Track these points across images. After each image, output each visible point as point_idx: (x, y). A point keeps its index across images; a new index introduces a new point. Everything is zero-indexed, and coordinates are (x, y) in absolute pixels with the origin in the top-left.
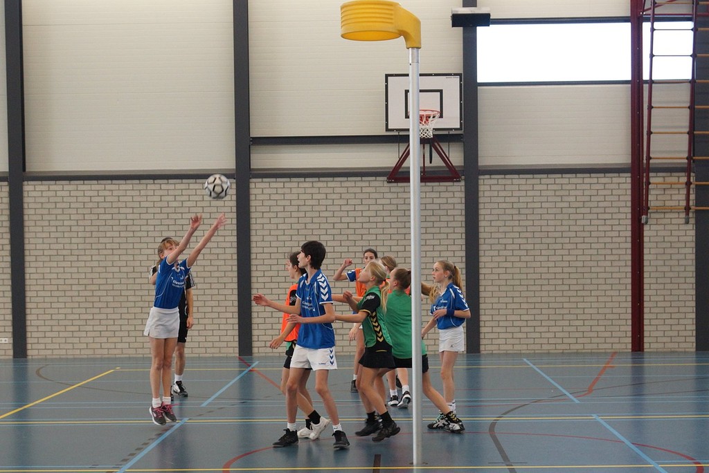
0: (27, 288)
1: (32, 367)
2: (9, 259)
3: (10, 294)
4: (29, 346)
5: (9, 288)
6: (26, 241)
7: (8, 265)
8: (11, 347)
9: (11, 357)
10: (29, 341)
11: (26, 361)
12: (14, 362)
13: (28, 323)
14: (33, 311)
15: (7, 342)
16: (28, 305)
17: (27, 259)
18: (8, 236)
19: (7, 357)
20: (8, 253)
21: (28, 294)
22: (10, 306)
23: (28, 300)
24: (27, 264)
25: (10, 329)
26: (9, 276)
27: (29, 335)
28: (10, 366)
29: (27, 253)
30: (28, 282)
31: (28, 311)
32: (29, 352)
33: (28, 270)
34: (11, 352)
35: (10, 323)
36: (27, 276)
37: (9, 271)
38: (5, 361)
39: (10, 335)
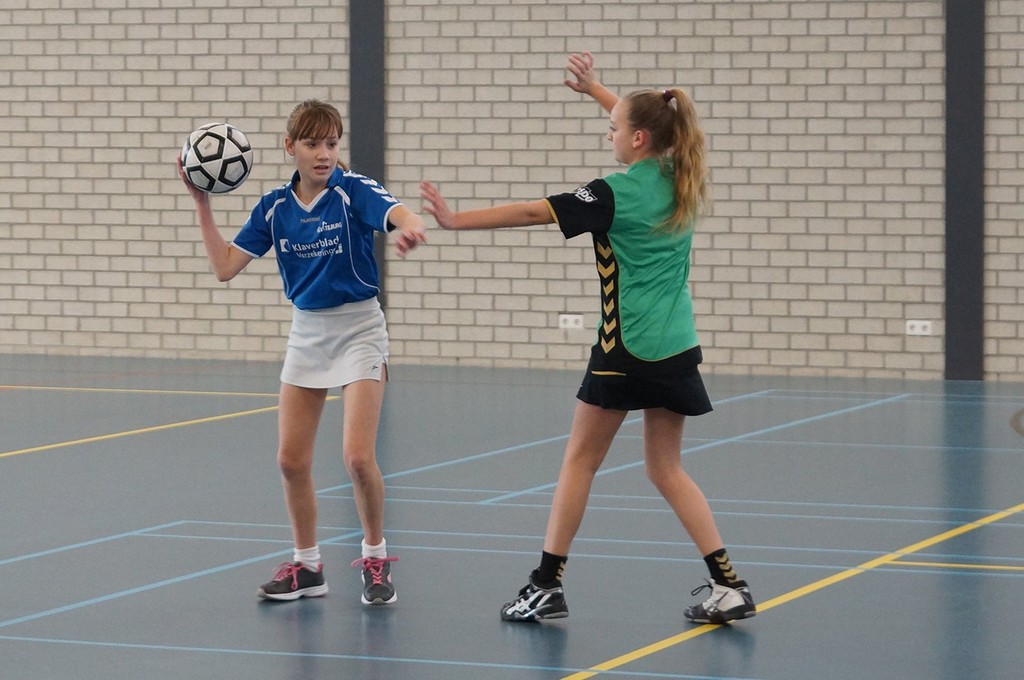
0: (990, 178)
1: (998, 410)
2: (940, 93)
3: (940, 195)
4: (990, 347)
5: (938, 178)
6: (991, 43)
7: (938, 110)
8: (938, 346)
9: (939, 376)
10: (991, 330)
11: (981, 389)
12: (948, 389)
13: (990, 279)
14: (1006, 245)
15: (928, 332)
16: (992, 228)
17: (992, 93)
18: (940, 27)
19: (928, 376)
20: (936, 76)
21: (992, 195)
22: (940, 228)
23: (990, 212)
24: (991, 110)
25: (938, 295)
26: (938, 144)
27: (990, 313)
28: (936, 402)
29: (991, 76)
30: (991, 161)
31: (990, 245)
32: (991, 365)
33: (992, 127)
34: (939, 362)
35: (938, 279)
36: (991, 144)
37: (940, 127)
38: (922, 386)
39: (938, 312)
